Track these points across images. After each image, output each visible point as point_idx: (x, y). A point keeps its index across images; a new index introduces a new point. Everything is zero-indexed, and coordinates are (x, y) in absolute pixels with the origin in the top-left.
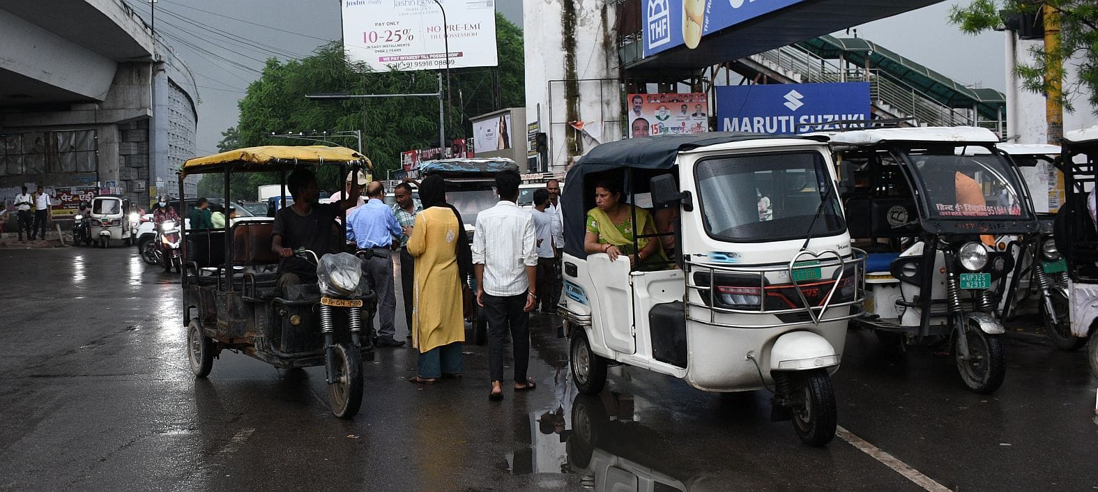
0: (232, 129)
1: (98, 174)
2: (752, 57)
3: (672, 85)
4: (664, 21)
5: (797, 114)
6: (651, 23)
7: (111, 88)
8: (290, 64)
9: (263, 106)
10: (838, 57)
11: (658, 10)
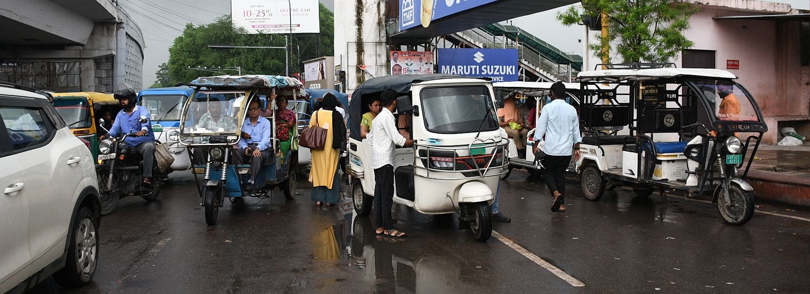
0: (165, 64)
1: (81, 88)
2: (458, 33)
3: (414, 47)
4: (411, 11)
5: (481, 65)
6: (404, 12)
7: (90, 37)
8: (200, 27)
9: (184, 51)
10: (502, 35)
11: (408, 5)
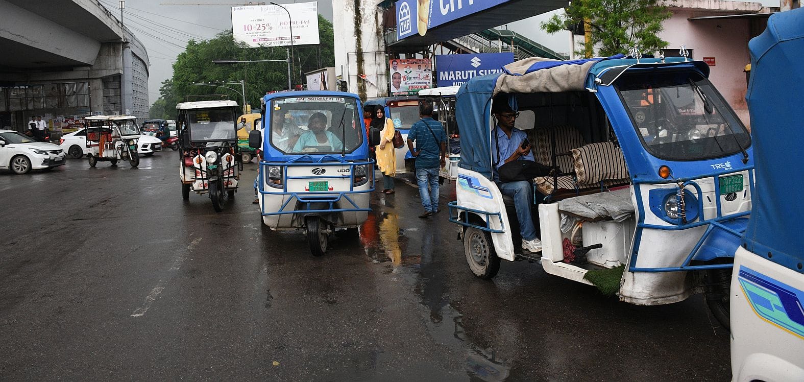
0: (169, 80)
1: (91, 108)
2: (454, 40)
3: (413, 55)
4: (408, 21)
5: (478, 69)
6: (401, 22)
7: (97, 57)
8: (202, 43)
9: (187, 67)
10: (498, 40)
11: (405, 15)
